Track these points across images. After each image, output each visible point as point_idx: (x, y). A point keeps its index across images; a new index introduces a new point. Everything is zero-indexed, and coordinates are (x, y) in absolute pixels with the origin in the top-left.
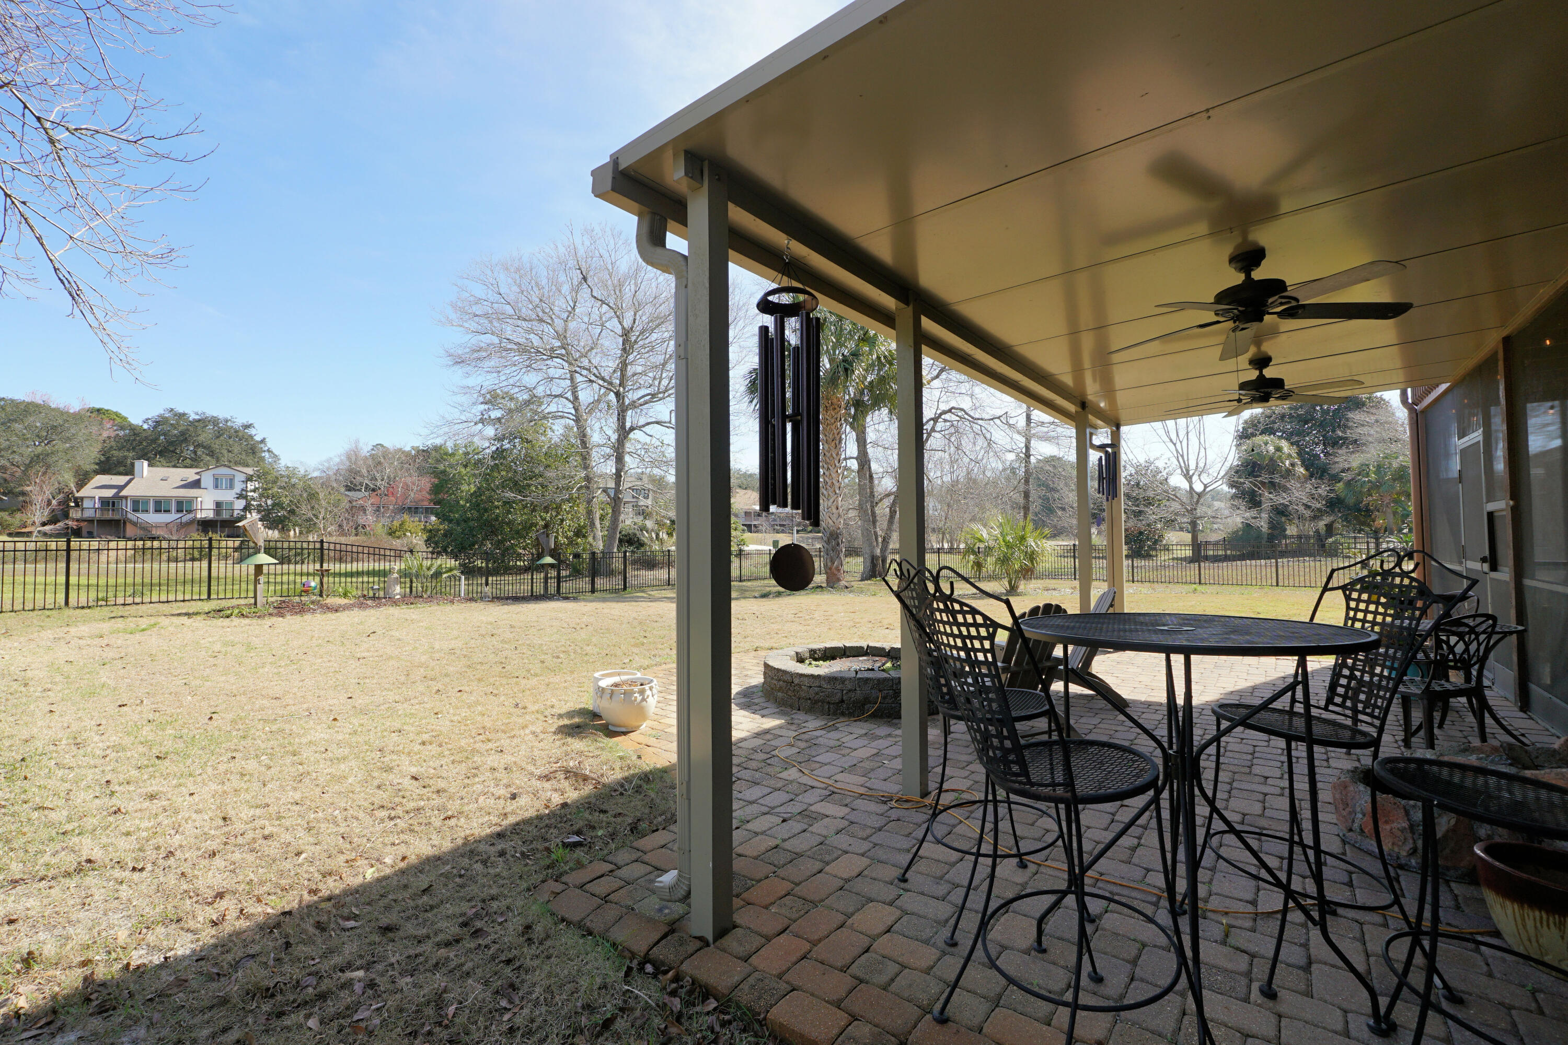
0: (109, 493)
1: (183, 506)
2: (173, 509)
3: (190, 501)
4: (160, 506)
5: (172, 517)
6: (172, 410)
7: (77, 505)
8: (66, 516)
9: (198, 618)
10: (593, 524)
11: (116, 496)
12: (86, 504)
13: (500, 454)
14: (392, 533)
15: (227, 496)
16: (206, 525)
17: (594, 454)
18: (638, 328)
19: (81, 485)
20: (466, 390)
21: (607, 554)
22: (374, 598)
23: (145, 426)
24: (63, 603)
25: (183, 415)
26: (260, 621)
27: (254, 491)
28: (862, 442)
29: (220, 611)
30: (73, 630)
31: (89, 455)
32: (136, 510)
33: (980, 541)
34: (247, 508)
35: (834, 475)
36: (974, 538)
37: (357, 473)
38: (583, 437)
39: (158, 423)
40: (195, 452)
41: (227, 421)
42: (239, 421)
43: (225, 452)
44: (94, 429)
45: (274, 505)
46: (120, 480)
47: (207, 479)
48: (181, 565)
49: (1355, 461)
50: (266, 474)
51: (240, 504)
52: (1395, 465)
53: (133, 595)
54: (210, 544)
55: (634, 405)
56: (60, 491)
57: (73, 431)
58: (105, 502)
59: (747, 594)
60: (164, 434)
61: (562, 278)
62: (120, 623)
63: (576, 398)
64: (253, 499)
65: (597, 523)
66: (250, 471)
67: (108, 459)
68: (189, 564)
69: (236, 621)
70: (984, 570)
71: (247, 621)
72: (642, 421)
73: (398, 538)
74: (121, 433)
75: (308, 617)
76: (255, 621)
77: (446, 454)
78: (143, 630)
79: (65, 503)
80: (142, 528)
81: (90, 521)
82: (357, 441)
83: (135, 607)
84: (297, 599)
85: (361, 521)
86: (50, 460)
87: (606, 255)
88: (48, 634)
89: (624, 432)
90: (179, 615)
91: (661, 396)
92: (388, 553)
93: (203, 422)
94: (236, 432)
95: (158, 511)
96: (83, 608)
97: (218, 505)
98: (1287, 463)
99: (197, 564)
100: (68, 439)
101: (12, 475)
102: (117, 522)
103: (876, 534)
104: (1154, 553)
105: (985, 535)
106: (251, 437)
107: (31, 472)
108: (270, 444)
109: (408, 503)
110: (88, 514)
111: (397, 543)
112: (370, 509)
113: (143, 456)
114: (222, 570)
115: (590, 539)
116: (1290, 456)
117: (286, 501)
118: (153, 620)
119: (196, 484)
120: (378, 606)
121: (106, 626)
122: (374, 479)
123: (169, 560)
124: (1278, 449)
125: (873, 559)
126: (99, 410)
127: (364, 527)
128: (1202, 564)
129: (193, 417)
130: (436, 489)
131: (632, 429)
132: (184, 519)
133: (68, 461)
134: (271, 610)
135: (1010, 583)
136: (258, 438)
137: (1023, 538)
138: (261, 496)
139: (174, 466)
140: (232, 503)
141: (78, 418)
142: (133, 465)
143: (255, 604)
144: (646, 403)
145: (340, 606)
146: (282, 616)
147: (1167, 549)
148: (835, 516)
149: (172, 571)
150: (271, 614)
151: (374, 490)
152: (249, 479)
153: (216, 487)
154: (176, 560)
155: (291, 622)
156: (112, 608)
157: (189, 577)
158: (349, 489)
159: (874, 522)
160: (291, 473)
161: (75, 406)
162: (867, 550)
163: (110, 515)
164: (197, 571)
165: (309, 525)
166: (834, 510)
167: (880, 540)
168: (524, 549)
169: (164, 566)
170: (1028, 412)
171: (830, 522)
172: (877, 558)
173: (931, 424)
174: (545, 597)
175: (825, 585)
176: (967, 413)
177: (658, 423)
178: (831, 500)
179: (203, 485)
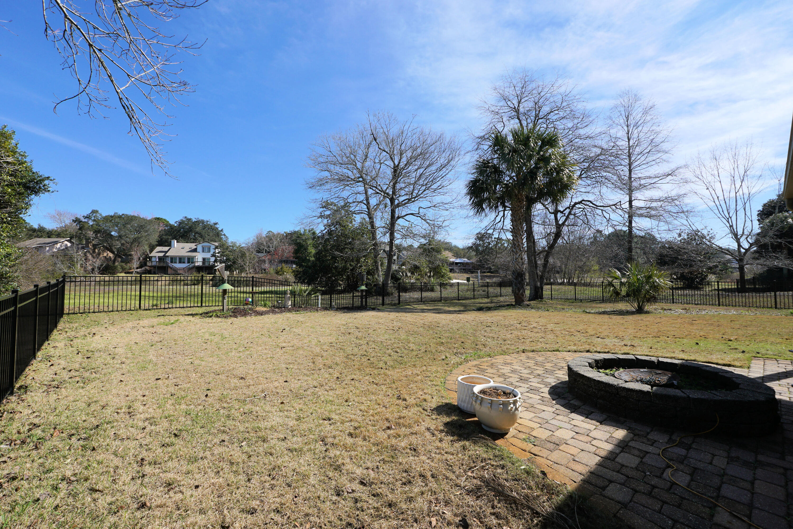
0: (162, 255)
1: (190, 260)
2: (186, 262)
3: (193, 258)
4: (181, 260)
5: (185, 265)
6: (186, 217)
7: (150, 260)
8: (145, 265)
9: (197, 317)
10: (377, 269)
11: (164, 256)
12: (153, 259)
13: (330, 233)
14: (277, 273)
15: (208, 255)
16: (199, 269)
17: (378, 232)
18: (402, 165)
19: (151, 251)
20: (315, 201)
21: (385, 284)
22: (278, 308)
23: (176, 225)
24: (138, 307)
25: (190, 219)
26: (226, 320)
27: (218, 253)
28: (529, 222)
29: (207, 313)
30: (141, 322)
31: (154, 238)
32: (172, 262)
34: (216, 261)
35: (519, 240)
37: (262, 244)
38: (372, 224)
39: (180, 223)
40: (195, 236)
41: (207, 222)
42: (212, 222)
43: (207, 236)
44: (156, 227)
45: (227, 259)
46: (166, 249)
47: (200, 248)
48: (189, 287)
50: (223, 245)
51: (213, 259)
53: (168, 303)
54: (202, 278)
55: (398, 206)
56: (144, 253)
57: (148, 227)
58: (160, 258)
59: (469, 308)
60: (183, 228)
61: (361, 142)
62: (162, 319)
63: (368, 203)
64: (218, 257)
65: (380, 267)
66: (217, 244)
67: (161, 239)
68: (193, 287)
69: (215, 319)
71: (219, 320)
72: (404, 213)
73: (280, 275)
74: (167, 228)
75: (248, 318)
76: (223, 320)
77: (301, 234)
78: (172, 324)
79: (145, 259)
80: (174, 270)
81: (154, 267)
83: (169, 310)
84: (242, 307)
85: (263, 267)
86: (140, 240)
87: (384, 127)
88: (130, 324)
89: (393, 219)
90: (188, 315)
91: (413, 200)
92: (276, 282)
93: (198, 222)
94: (211, 226)
95: (180, 262)
96: (147, 310)
97: (204, 259)
99: (196, 287)
100: (147, 231)
101: (126, 247)
102: (165, 267)
103: (537, 274)
104: (701, 286)
105: (619, 275)
106: (217, 228)
107: (133, 246)
108: (225, 232)
109: (284, 259)
110: (154, 264)
111: (280, 278)
112: (267, 262)
113: (175, 238)
114: (207, 290)
115: (376, 276)
117: (231, 257)
118: (176, 318)
119: (195, 250)
120: (281, 312)
121: (155, 321)
122: (269, 247)
123: (184, 285)
125: (536, 288)
126: (158, 218)
127: (265, 270)
129: (194, 220)
130: (296, 252)
131: (399, 218)
132: (190, 266)
133: (146, 241)
134: (231, 314)
135: (639, 305)
136: (220, 229)
138: (221, 255)
139: (187, 242)
140: (209, 259)
141: (150, 221)
142: (171, 242)
143: (223, 310)
144: (405, 204)
145: (263, 312)
146: (236, 317)
147: (709, 284)
148: (520, 263)
149: (185, 290)
150: (231, 316)
151: (269, 252)
152: (216, 247)
153: (203, 251)
154: (187, 285)
155: (240, 321)
156: (159, 310)
157: (193, 293)
158: (258, 252)
159: (536, 267)
160: (234, 244)
161: (149, 217)
163: (162, 264)
164: (196, 290)
165: (242, 269)
166: (520, 260)
168: (342, 281)
169: (182, 287)
170: (630, 202)
171: (518, 267)
172: (538, 288)
173: (568, 211)
174: (363, 308)
175: (514, 304)
176: (593, 204)
177: (412, 214)
178: (518, 255)
179: (198, 251)
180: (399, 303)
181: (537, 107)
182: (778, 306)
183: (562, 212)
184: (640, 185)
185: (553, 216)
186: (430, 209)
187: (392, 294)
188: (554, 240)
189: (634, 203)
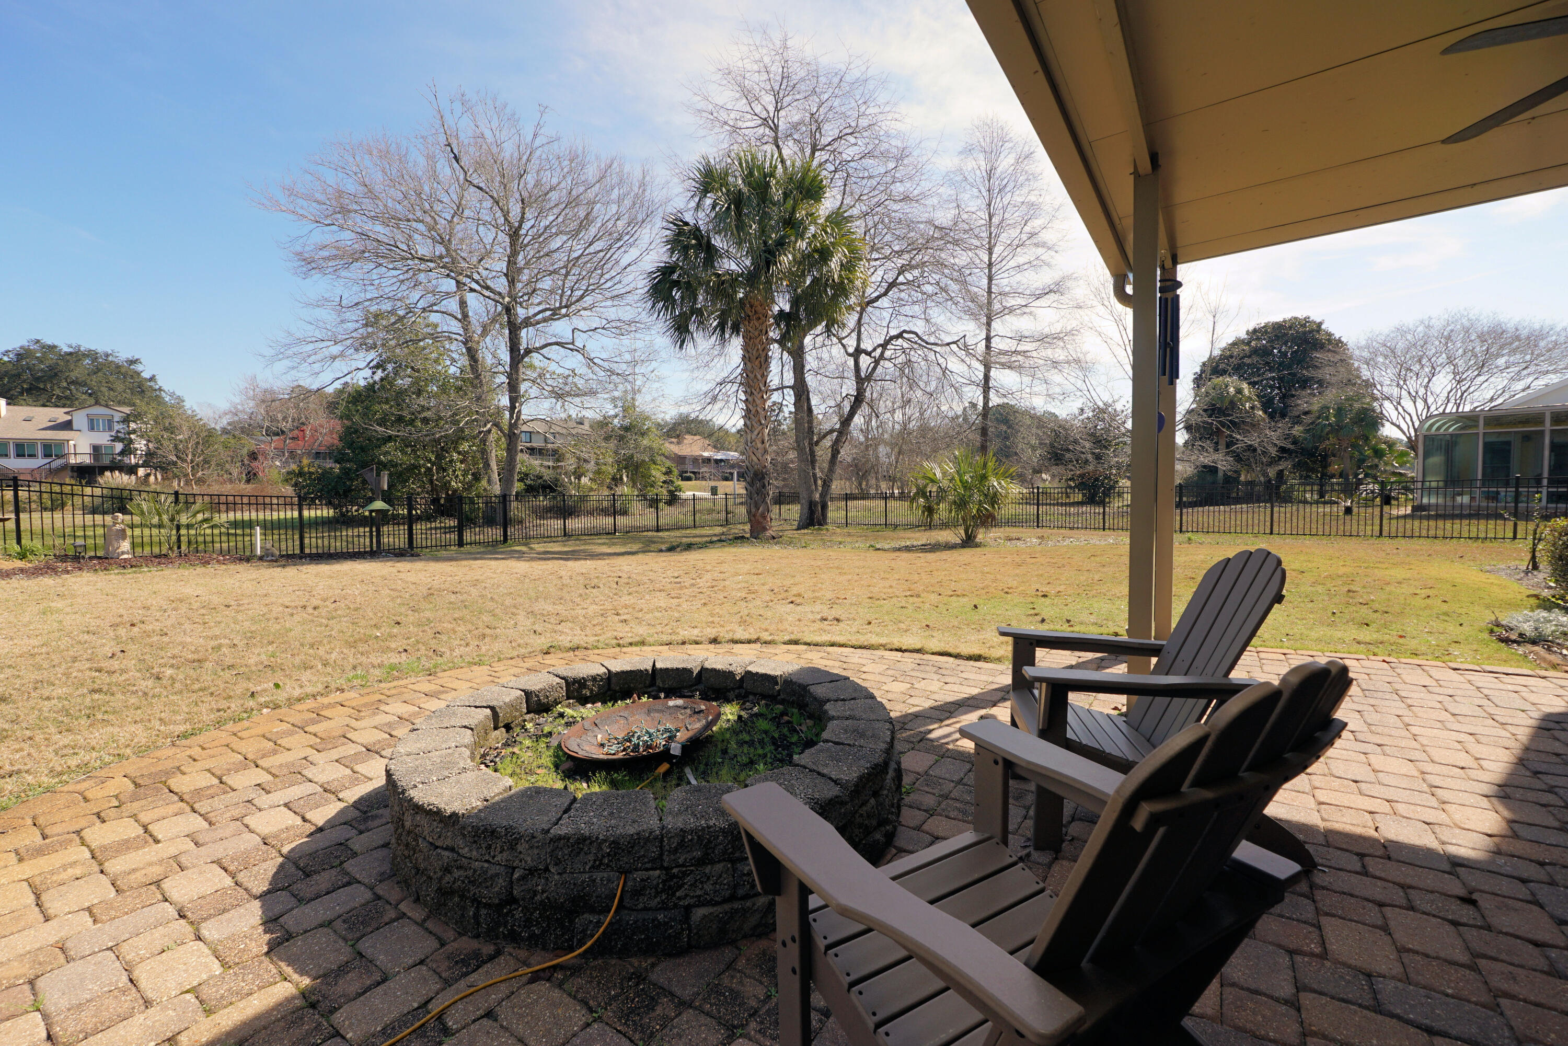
1: (49, 449)
2: (40, 453)
3: (62, 444)
4: (23, 450)
5: (40, 461)
6: (38, 341)
10: (488, 465)
14: (288, 480)
15: (103, 439)
16: (80, 471)
25: (52, 348)
28: (799, 369)
33: (933, 481)
35: (758, 402)
36: (925, 477)
38: (474, 364)
39: (20, 356)
40: (67, 390)
41: (107, 355)
42: (123, 354)
43: (104, 389)
45: (156, 449)
47: (80, 418)
49: (1316, 404)
52: (1357, 406)
55: (527, 322)
59: (654, 547)
60: (30, 369)
66: (133, 411)
70: (935, 516)
72: (539, 342)
82: (254, 378)
89: (517, 355)
91: (564, 311)
93: (76, 356)
94: (119, 367)
95: (20, 455)
97: (96, 449)
98: (1247, 405)
103: (814, 475)
104: (1107, 499)
105: (939, 475)
106: (138, 374)
108: (161, 382)
109: (317, 448)
116: (1250, 399)
117: (170, 445)
119: (67, 426)
124: (1239, 391)
125: (812, 505)
128: (1185, 510)
129: (66, 349)
131: (528, 352)
132: (55, 465)
135: (966, 531)
136: (146, 375)
137: (984, 477)
139: (44, 405)
140: (109, 447)
144: (545, 320)
147: (1119, 495)
148: (763, 451)
153: (92, 429)
159: (813, 462)
162: (804, 495)
166: (759, 445)
167: (819, 482)
170: (988, 339)
171: (755, 458)
172: (816, 503)
173: (879, 350)
174: (409, 552)
175: (748, 535)
176: (920, 338)
177: (557, 344)
178: (756, 433)
179: (75, 426)
180: (505, 540)
181: (816, 123)
182: (1184, 529)
183: (869, 354)
184: (1005, 308)
185: (851, 362)
186: (596, 336)
187: (521, 522)
188: (852, 407)
189: (995, 343)
